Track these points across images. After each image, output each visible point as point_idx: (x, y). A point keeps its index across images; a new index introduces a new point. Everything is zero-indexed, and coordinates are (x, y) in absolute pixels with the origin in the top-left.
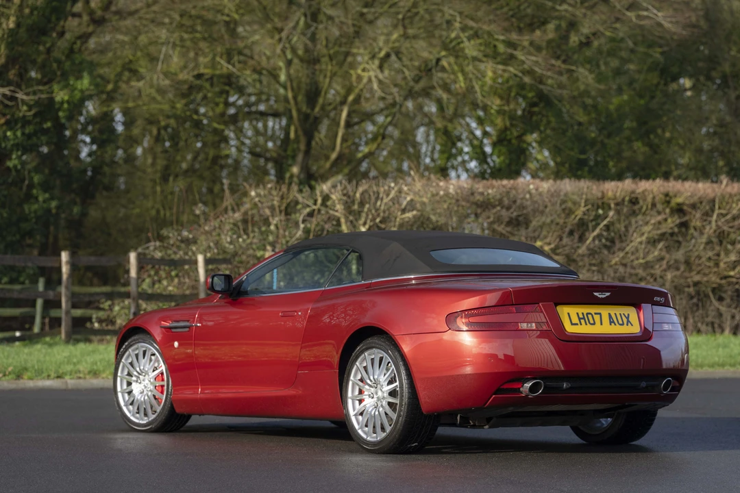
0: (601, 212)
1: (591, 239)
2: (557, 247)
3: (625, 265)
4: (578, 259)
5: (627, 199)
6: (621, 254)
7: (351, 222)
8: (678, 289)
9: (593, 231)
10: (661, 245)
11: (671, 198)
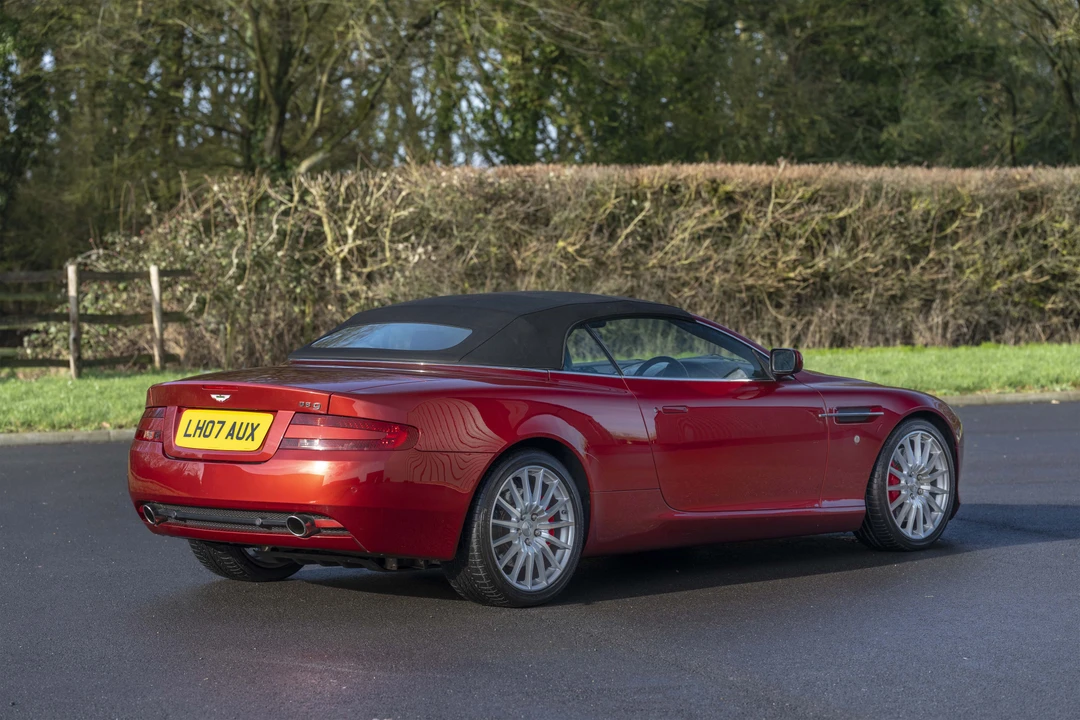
0: (634, 202)
1: (623, 237)
2: (583, 248)
3: (664, 267)
4: (609, 262)
5: (666, 187)
6: (660, 255)
7: (336, 222)
8: (728, 295)
9: (626, 227)
10: (707, 243)
11: (719, 185)
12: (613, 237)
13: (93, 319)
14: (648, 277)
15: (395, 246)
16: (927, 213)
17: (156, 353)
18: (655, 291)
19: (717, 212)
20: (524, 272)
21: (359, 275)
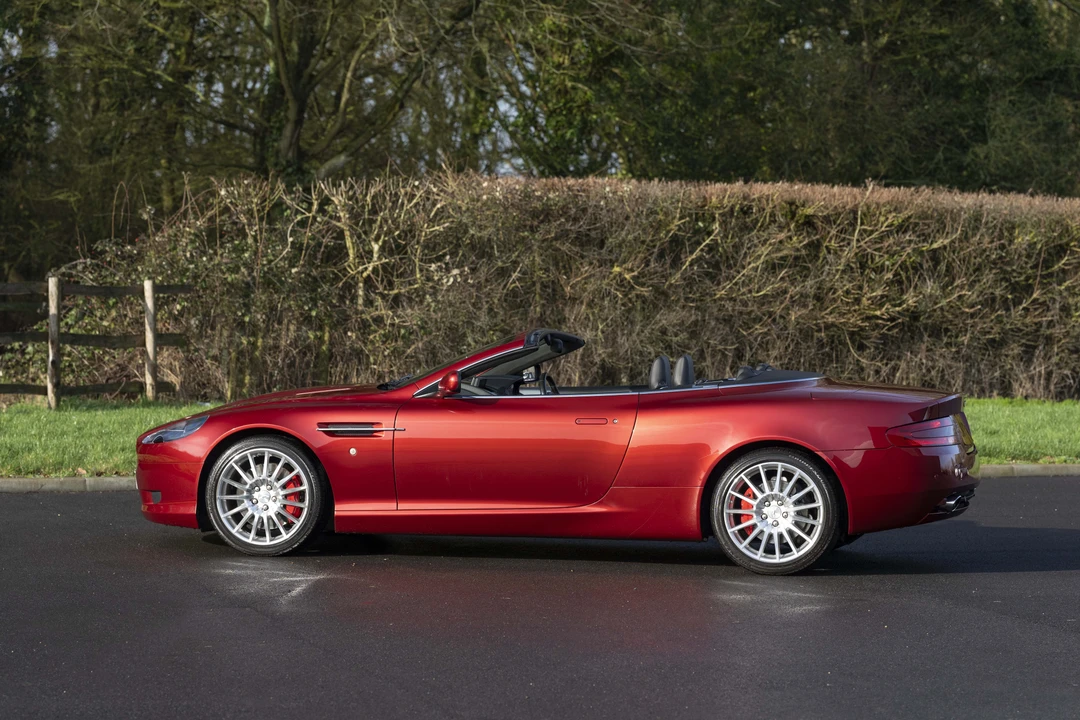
0: (701, 224)
1: (687, 263)
2: (642, 274)
3: (733, 300)
4: (670, 292)
5: (737, 208)
6: (729, 285)
7: (359, 237)
8: (806, 334)
9: (691, 253)
10: (782, 273)
11: (797, 207)
12: (676, 263)
13: (75, 340)
14: (715, 310)
15: (426, 266)
16: (1032, 245)
17: (149, 380)
18: (721, 326)
19: (795, 239)
20: (573, 300)
21: (383, 297)
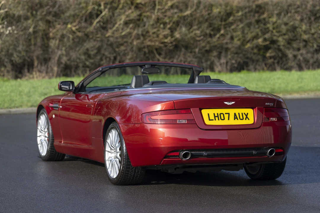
1: (95, 23)
2: (80, 28)
4: (89, 34)
6: (111, 31)
8: (140, 49)
9: (96, 19)
10: (131, 26)
12: (91, 24)
14: (106, 41)
16: (220, 13)
18: (109, 47)
19: (134, 12)
20: (53, 38)
